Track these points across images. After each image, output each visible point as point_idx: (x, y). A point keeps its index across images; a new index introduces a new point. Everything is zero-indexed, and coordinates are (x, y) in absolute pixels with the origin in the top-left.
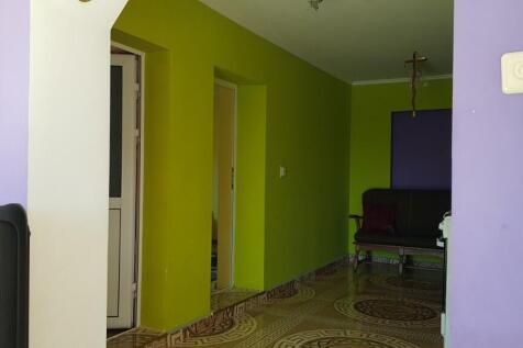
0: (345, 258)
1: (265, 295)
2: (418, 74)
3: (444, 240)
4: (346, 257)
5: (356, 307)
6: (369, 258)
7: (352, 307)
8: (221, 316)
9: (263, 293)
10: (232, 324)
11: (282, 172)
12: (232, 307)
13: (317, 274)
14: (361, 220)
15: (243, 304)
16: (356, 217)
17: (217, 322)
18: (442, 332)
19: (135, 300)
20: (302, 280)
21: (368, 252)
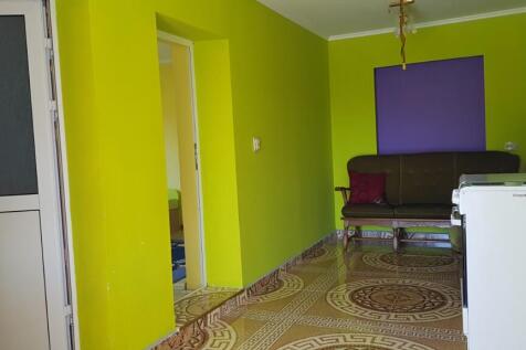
0: (332, 235)
1: (245, 294)
2: (406, 19)
3: (462, 218)
4: (334, 235)
5: (352, 297)
6: (358, 234)
7: (347, 299)
8: (190, 329)
9: (242, 291)
10: (205, 337)
11: (255, 144)
12: (204, 316)
13: (303, 258)
14: (348, 193)
15: (218, 310)
16: (342, 189)
17: (186, 339)
18: (465, 332)
19: (71, 328)
20: (288, 268)
21: (358, 228)
